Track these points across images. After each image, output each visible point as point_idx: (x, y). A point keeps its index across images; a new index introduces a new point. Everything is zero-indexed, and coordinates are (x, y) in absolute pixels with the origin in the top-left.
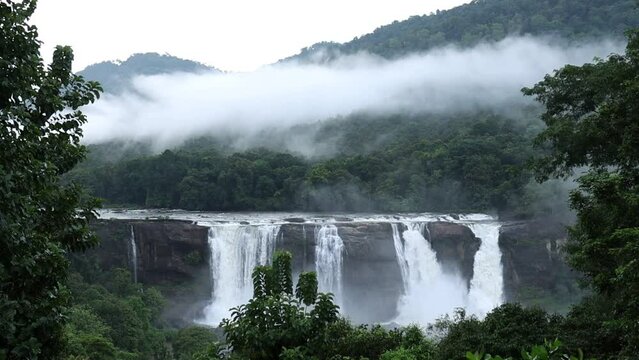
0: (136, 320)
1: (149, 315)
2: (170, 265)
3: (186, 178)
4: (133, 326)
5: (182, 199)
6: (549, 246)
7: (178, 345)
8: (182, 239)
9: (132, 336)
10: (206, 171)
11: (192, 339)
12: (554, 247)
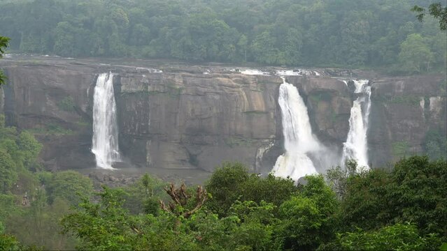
0: (11, 162)
1: (23, 158)
2: (44, 109)
3: (61, 23)
4: (7, 167)
5: (57, 43)
6: (422, 104)
7: (52, 188)
8: (56, 84)
9: (6, 177)
10: (82, 17)
11: (66, 183)
12: (427, 104)
